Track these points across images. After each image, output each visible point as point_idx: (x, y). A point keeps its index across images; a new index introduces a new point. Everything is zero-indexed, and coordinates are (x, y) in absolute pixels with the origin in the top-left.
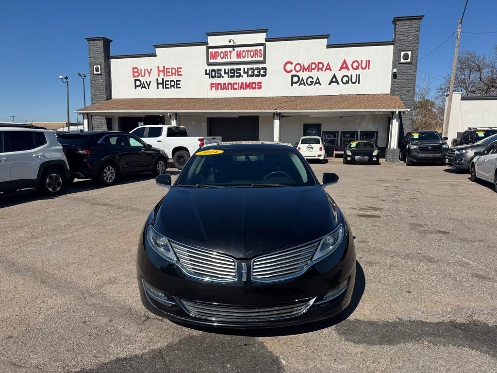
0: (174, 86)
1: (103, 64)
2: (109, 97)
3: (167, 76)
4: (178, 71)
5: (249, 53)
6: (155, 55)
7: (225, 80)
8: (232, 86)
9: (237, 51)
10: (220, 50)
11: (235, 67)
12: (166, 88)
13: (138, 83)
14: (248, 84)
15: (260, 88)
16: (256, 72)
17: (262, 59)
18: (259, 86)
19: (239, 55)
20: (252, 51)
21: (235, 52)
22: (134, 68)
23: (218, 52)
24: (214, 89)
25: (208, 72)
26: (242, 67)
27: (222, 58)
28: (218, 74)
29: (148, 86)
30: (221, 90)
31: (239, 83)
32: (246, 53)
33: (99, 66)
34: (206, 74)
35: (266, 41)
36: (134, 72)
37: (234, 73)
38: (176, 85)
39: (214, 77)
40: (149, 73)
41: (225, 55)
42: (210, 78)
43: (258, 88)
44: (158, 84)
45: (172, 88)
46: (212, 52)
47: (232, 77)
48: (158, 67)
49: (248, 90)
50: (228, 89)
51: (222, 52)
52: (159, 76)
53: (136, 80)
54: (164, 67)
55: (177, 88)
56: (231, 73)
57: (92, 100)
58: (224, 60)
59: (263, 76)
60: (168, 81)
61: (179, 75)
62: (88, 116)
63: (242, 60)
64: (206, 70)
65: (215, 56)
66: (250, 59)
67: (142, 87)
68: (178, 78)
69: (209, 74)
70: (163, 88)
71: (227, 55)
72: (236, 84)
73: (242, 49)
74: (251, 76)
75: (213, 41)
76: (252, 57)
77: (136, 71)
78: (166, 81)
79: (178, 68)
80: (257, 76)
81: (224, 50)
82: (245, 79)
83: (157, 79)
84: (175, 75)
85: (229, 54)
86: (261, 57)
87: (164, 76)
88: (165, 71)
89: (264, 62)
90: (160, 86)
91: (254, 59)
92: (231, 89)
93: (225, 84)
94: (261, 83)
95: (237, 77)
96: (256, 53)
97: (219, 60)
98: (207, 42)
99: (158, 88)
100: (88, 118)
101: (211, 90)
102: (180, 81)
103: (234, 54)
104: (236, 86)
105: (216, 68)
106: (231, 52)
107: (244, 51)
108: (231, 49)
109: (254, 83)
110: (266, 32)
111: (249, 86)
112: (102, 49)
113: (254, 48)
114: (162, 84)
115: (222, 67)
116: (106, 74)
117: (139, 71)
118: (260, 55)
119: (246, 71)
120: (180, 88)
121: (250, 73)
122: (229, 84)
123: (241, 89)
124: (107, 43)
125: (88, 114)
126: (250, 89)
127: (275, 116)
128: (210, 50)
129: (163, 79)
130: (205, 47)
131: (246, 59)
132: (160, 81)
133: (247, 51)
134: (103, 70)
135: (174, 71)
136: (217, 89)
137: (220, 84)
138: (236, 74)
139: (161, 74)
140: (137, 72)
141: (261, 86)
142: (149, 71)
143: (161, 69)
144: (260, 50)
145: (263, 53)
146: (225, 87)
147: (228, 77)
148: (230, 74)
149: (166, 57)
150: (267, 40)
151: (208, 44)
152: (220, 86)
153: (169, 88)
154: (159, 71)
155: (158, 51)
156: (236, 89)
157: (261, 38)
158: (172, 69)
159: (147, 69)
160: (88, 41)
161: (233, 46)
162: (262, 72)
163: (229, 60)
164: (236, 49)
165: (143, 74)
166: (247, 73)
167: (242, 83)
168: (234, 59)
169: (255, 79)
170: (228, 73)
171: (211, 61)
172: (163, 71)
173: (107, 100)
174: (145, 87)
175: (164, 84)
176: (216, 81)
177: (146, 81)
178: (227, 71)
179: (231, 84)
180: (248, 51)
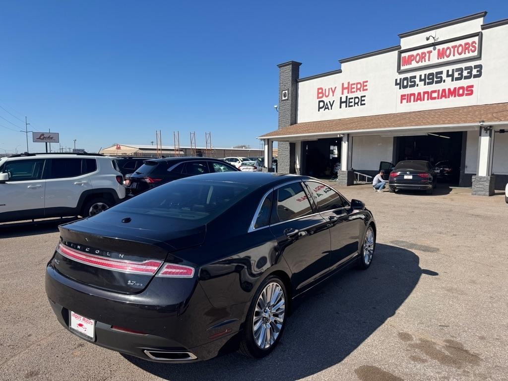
0: (357, 103)
1: (290, 89)
2: (294, 121)
3: (352, 92)
4: (363, 86)
5: (456, 49)
6: (340, 71)
7: (421, 88)
8: (429, 95)
9: (439, 50)
10: (414, 53)
11: (434, 71)
12: (349, 106)
13: (322, 104)
14: (452, 90)
15: (471, 93)
16: (465, 73)
17: (476, 53)
18: (469, 91)
19: (441, 54)
20: (461, 45)
21: (436, 51)
22: (318, 89)
23: (413, 56)
24: (404, 101)
25: (398, 82)
26: (444, 69)
27: (417, 62)
28: (411, 82)
29: (331, 106)
30: (414, 101)
31: (439, 91)
32: (452, 50)
33: (287, 91)
34: (396, 84)
35: (483, 29)
36: (318, 93)
37: (433, 79)
38: (361, 101)
39: (405, 87)
40: (333, 92)
41: (422, 57)
42: (400, 88)
43: (467, 95)
44: (341, 102)
45: (356, 105)
46: (405, 57)
47: (429, 83)
48: (343, 84)
49: (452, 98)
50: (424, 100)
51: (418, 54)
52: (343, 94)
53: (320, 102)
54: (349, 83)
55: (361, 104)
56: (429, 79)
57: (279, 126)
58: (421, 64)
59: (475, 76)
60: (352, 98)
61: (364, 90)
62: (269, 142)
63: (446, 59)
64: (396, 80)
65: (409, 61)
66: (457, 57)
67: (326, 108)
68: (363, 93)
69: (399, 84)
70: (346, 107)
71: (424, 57)
72: (434, 92)
73: (445, 46)
74: (457, 79)
75: (406, 43)
76: (460, 54)
77: (320, 92)
78: (350, 99)
79: (364, 82)
80: (466, 78)
81: (420, 51)
82: (449, 84)
83: (341, 98)
84: (360, 91)
85: (427, 55)
86: (473, 51)
87: (348, 93)
88: (349, 88)
89: (479, 57)
90: (344, 105)
91: (463, 56)
92: (428, 99)
93: (419, 94)
94: (472, 86)
95: (437, 82)
96: (466, 48)
97: (414, 65)
98: (400, 46)
99: (341, 107)
100: (268, 144)
101: (401, 102)
102: (365, 96)
103: (435, 54)
104: (435, 95)
105: (408, 75)
106: (430, 52)
107: (448, 48)
108: (431, 48)
109: (462, 88)
110: (484, 16)
111: (453, 93)
112: (291, 73)
113: (463, 42)
114: (346, 102)
115: (417, 74)
116: (292, 99)
117: (324, 92)
118: (473, 49)
119: (450, 73)
120: (364, 104)
121: (456, 75)
122: (425, 93)
123: (441, 98)
124: (296, 66)
125: (268, 139)
126: (455, 96)
127: (483, 130)
128: (403, 55)
129: (347, 97)
130: (396, 52)
131: (451, 58)
132: (344, 99)
133: (452, 47)
134: (290, 95)
135: (359, 86)
136: (409, 101)
137: (414, 94)
138: (435, 80)
139: (346, 91)
140: (322, 93)
141: (472, 91)
142: (333, 89)
143: (346, 86)
144: (474, 42)
145: (477, 46)
146: (419, 97)
147: (425, 85)
148: (427, 81)
149: (352, 71)
150: (484, 27)
151: (400, 48)
152: (412, 97)
153: (352, 106)
154: (343, 89)
155: (344, 66)
156: (435, 98)
157: (476, 25)
158: (357, 83)
159: (331, 88)
160: (280, 67)
161: (434, 45)
162: (475, 72)
163: (427, 63)
164: (438, 47)
165: (327, 94)
166: (452, 76)
167: (444, 91)
168: (434, 59)
169: (464, 83)
170: (424, 80)
171: (403, 68)
172: (348, 88)
173: (291, 125)
174: (328, 108)
175: (347, 102)
176: (409, 91)
177: (330, 102)
178: (423, 77)
179: (427, 93)
180: (454, 47)
